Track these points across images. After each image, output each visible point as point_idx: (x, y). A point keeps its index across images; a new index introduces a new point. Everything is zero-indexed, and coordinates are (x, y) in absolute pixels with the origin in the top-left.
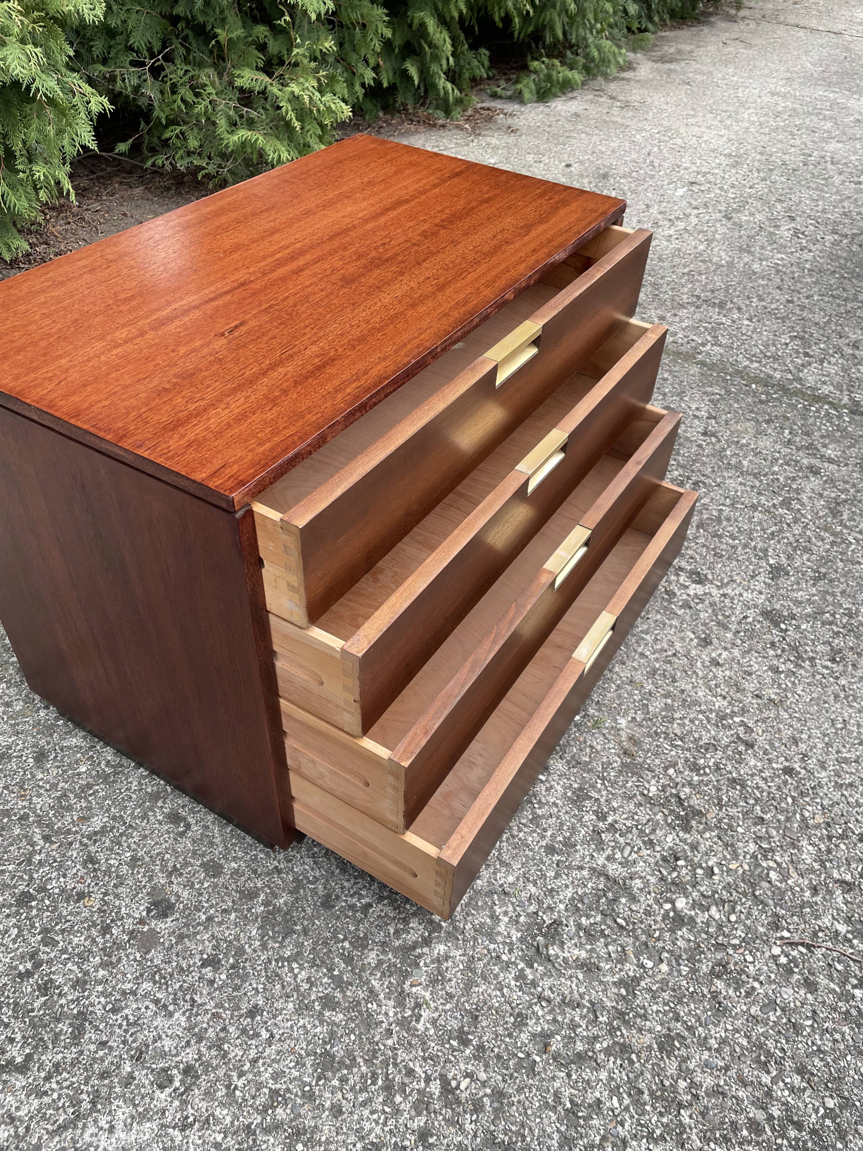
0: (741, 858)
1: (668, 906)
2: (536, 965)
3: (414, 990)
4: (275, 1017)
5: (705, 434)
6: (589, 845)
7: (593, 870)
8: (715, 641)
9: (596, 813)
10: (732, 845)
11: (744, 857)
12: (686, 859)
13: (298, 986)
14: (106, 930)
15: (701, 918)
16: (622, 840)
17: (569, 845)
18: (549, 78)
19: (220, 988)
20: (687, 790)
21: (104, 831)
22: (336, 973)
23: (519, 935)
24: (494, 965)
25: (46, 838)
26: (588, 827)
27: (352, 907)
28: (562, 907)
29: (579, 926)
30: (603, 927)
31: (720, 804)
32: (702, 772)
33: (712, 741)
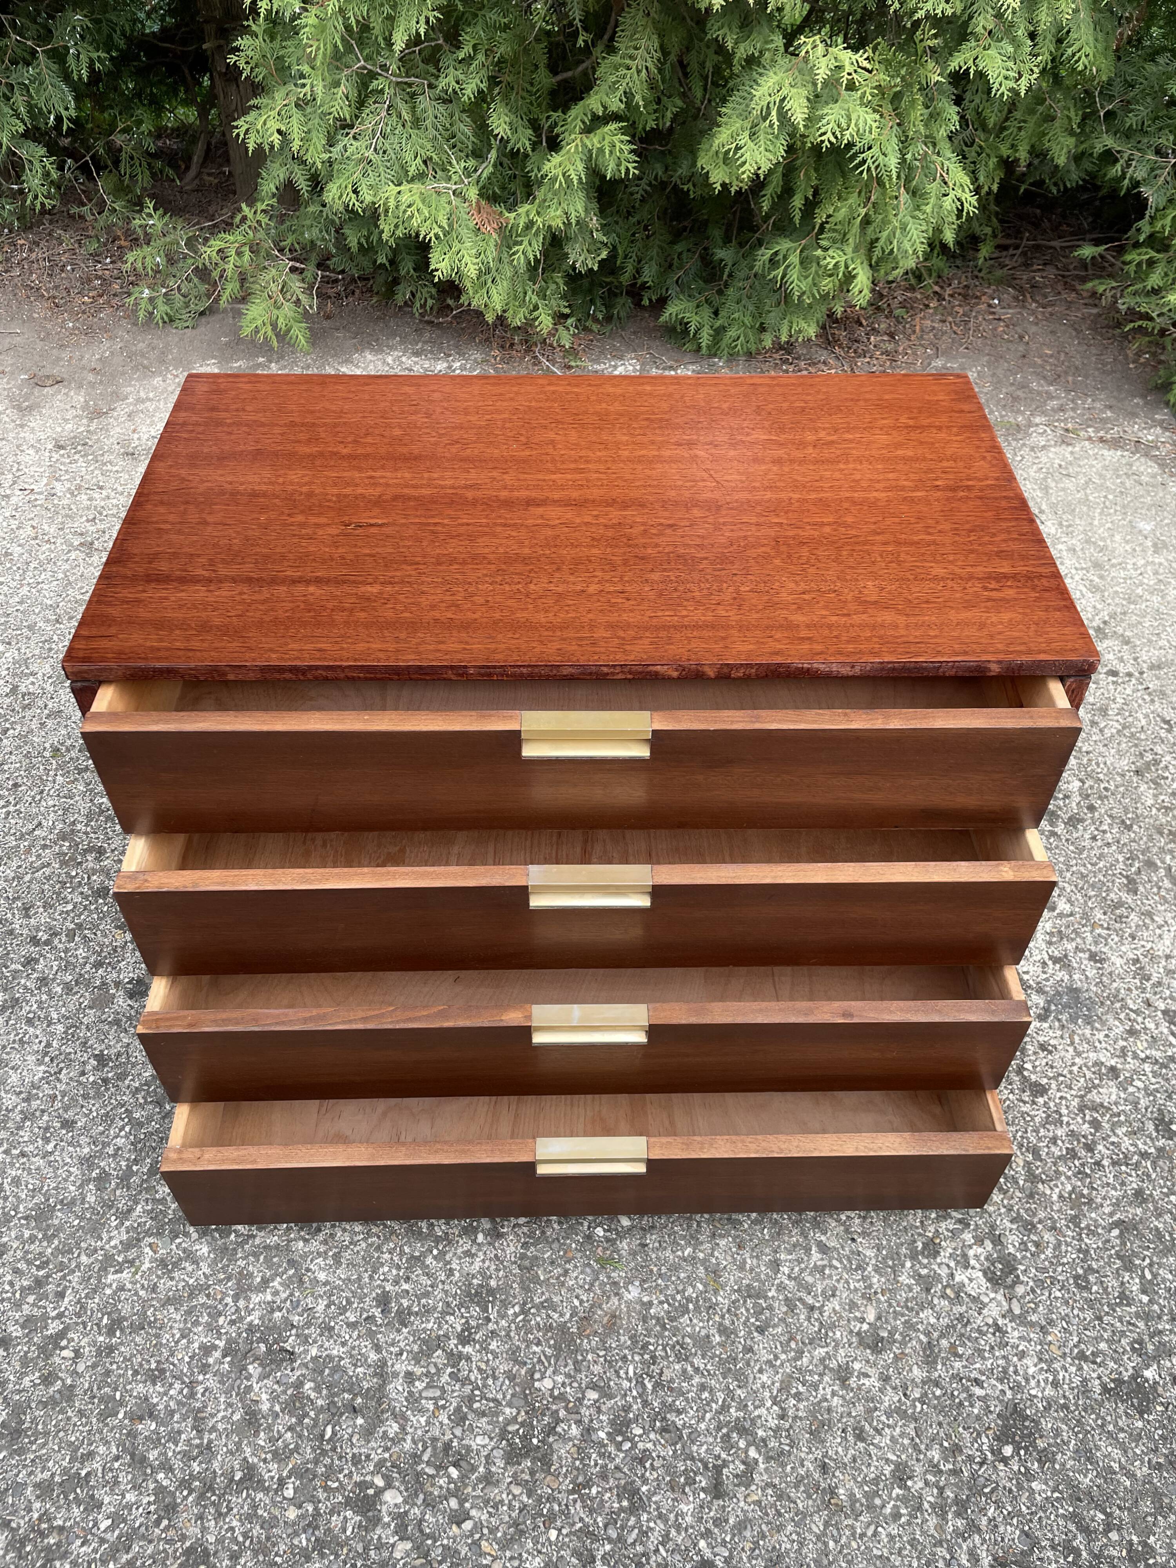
0: (508, 1554)
1: (379, 1482)
2: (228, 1359)
3: (147, 1250)
4: (70, 1144)
6: (414, 1342)
9: (467, 1327)
10: (522, 1532)
11: (512, 1558)
12: (463, 1477)
13: (109, 1144)
14: (98, 965)
15: (385, 1534)
16: (445, 1378)
17: (403, 1318)
19: (80, 1083)
20: (575, 1431)
22: (135, 1168)
23: (256, 1322)
24: (209, 1314)
26: (440, 1328)
28: (314, 1351)
29: (299, 1384)
30: (312, 1414)
31: (577, 1488)
32: (619, 1439)
33: (685, 1432)
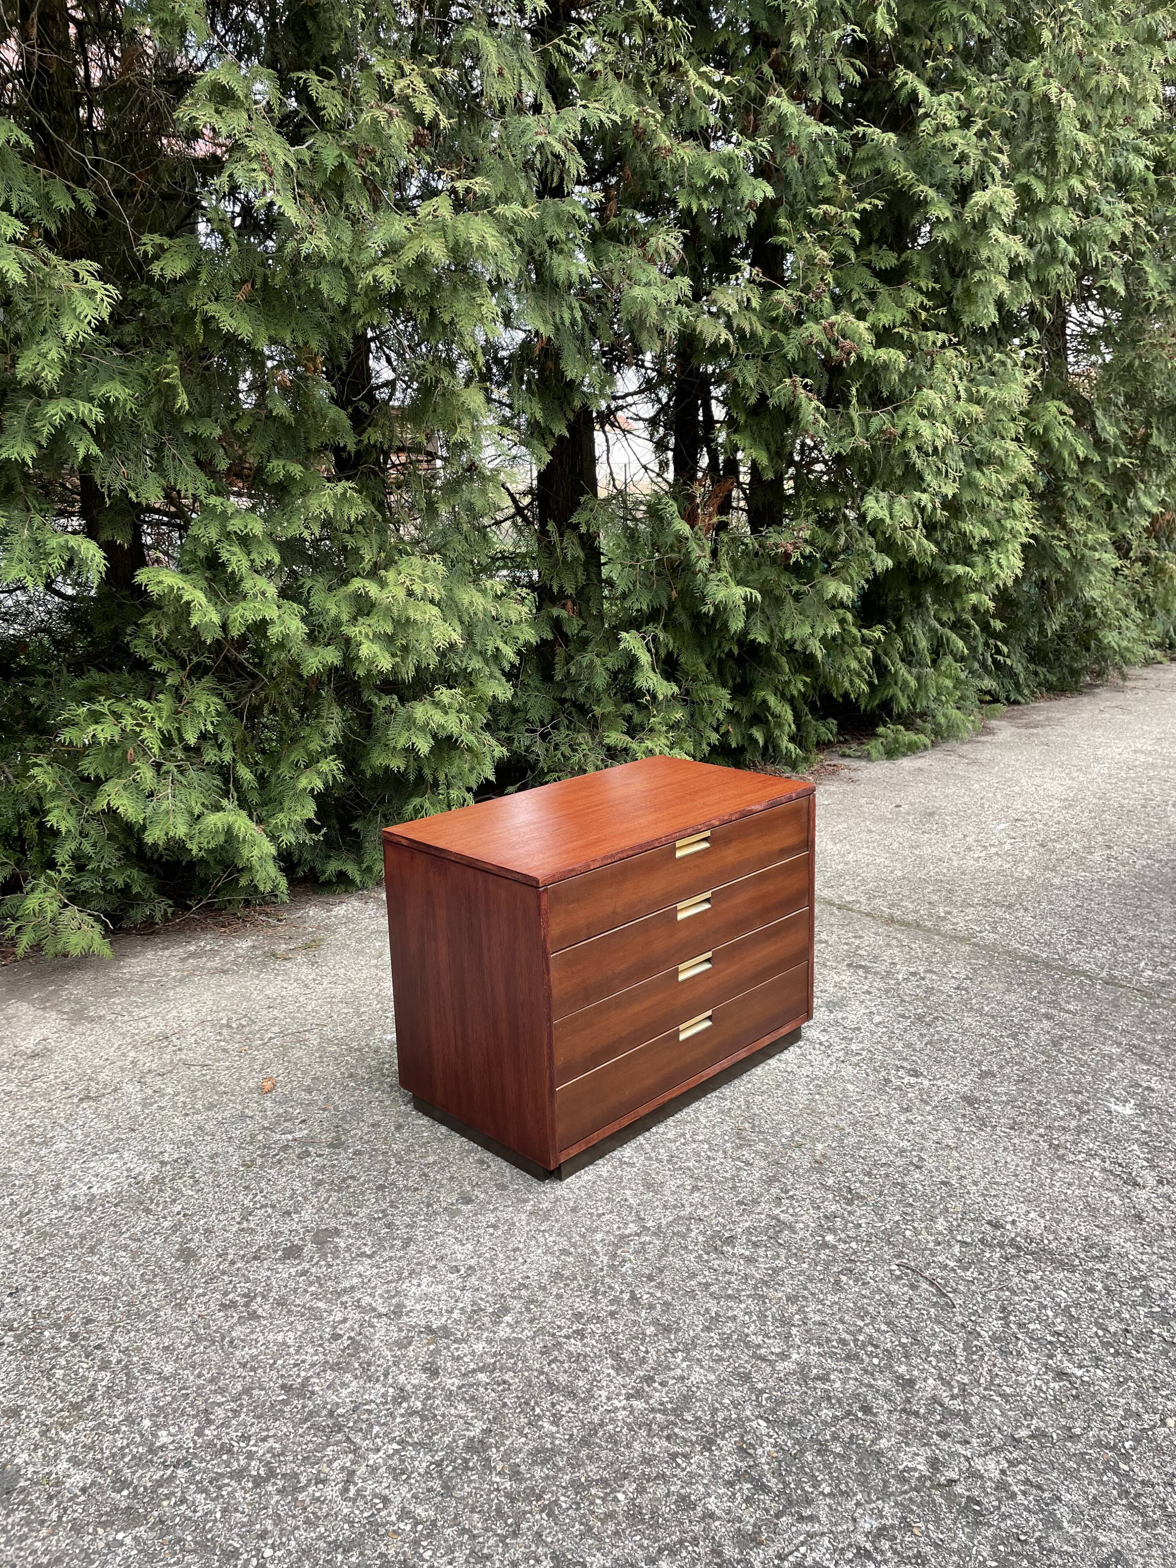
0: (887, 1222)
1: (819, 1238)
2: (711, 1253)
3: (623, 1254)
4: (529, 1254)
5: (958, 988)
6: (770, 1204)
7: (768, 1215)
8: (915, 1111)
9: (781, 1189)
10: (882, 1215)
11: (889, 1222)
13: (547, 1243)
14: (429, 1205)
15: (843, 1247)
16: (796, 1204)
17: (756, 1202)
18: (896, 741)
19: (496, 1238)
20: (858, 1185)
21: (434, 1163)
22: (573, 1240)
23: (704, 1239)
24: (682, 1250)
25: (398, 1163)
26: (773, 1195)
27: (591, 1214)
28: (740, 1230)
29: (749, 1240)
30: (767, 1242)
31: (880, 1194)
32: (873, 1177)
33: (889, 1162)
